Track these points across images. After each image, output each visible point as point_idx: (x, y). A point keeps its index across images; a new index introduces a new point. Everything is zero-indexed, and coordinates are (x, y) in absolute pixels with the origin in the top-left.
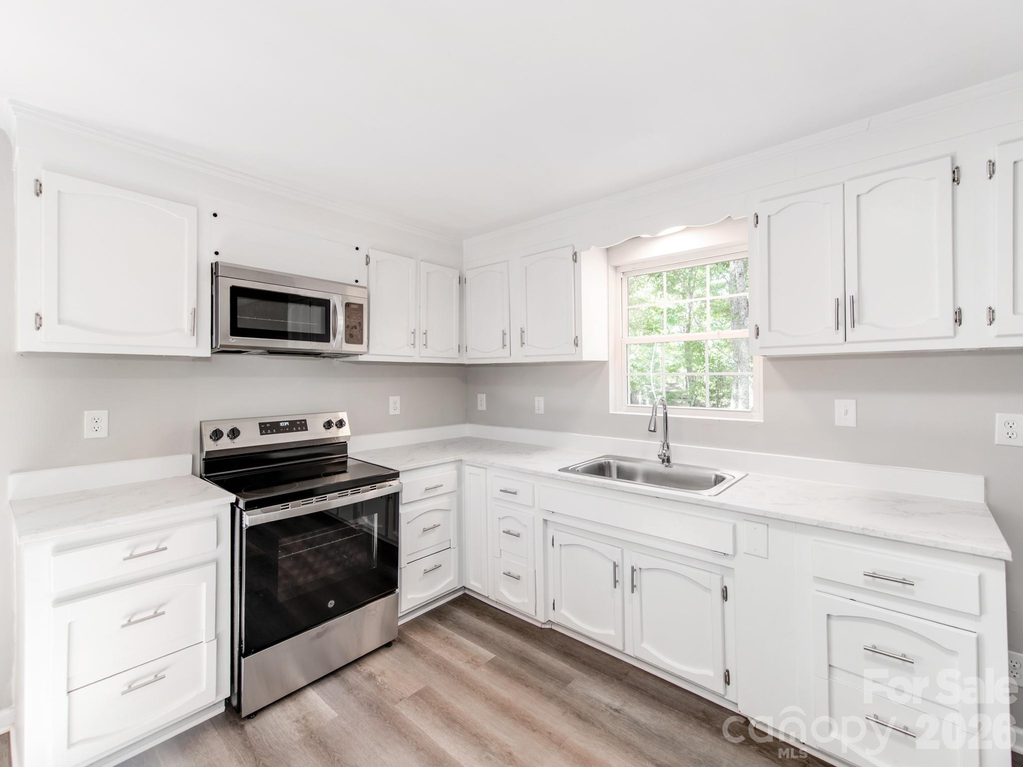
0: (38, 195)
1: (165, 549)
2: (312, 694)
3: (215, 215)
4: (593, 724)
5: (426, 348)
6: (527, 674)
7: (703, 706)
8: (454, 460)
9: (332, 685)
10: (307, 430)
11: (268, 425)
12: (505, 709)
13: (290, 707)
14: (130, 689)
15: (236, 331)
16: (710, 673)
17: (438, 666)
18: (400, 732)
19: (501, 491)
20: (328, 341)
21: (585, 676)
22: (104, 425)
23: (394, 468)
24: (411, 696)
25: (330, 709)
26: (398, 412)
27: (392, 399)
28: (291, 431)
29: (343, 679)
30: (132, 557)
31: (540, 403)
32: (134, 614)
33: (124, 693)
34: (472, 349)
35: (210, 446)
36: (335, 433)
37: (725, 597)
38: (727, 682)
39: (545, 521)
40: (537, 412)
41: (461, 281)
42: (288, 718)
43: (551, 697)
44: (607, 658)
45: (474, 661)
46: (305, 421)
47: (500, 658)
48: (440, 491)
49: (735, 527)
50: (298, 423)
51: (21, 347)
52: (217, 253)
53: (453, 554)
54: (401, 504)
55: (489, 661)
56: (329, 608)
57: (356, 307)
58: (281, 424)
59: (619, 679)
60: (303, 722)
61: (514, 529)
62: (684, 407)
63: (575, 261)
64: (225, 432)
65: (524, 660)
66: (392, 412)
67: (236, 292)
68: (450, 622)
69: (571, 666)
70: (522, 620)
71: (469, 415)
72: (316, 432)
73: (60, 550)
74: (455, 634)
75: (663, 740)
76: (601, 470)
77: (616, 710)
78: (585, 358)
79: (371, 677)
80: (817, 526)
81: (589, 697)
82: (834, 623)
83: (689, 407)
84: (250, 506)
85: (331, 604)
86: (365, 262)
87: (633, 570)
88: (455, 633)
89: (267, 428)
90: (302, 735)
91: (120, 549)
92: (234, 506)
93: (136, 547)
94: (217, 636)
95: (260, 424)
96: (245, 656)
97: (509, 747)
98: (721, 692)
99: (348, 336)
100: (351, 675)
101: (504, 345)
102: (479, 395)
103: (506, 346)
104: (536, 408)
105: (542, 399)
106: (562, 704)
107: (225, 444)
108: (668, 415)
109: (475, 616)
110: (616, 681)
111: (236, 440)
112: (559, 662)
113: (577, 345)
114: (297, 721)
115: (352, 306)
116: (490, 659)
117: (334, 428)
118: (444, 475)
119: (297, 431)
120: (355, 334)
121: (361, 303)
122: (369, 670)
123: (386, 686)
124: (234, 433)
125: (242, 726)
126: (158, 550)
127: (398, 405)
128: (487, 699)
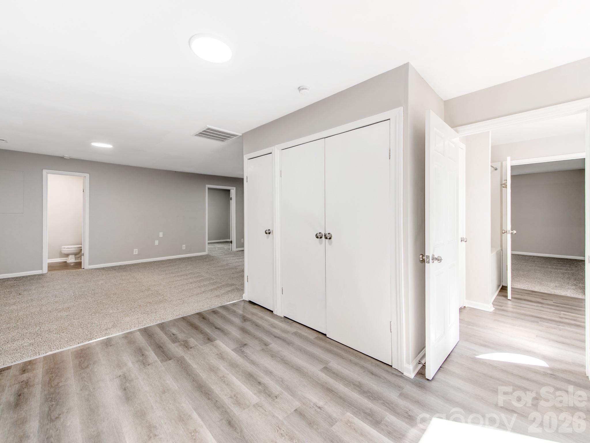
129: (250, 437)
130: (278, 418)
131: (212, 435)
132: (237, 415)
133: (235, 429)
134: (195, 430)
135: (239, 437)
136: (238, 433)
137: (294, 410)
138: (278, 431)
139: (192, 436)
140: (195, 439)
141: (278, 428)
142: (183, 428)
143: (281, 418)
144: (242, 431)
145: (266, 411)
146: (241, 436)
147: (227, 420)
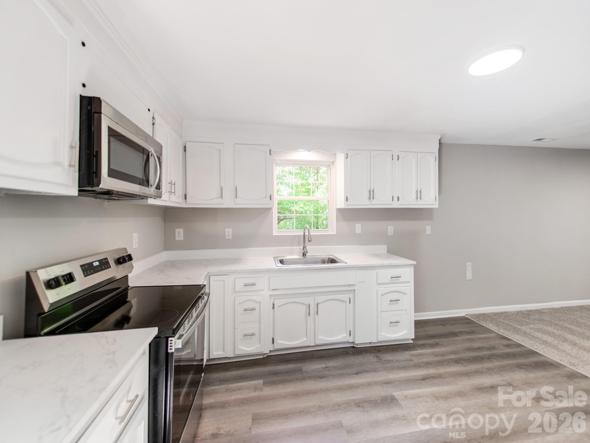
6: (285, 378)
7: (342, 350)
24: (252, 423)
40: (227, 238)
44: (301, 353)
45: (256, 389)
47: (265, 380)
74: (229, 385)
77: (326, 368)
81: (314, 370)
88: (227, 384)
97: (316, 405)
104: (226, 235)
105: (230, 230)
106: (310, 378)
109: (225, 371)
112: (288, 365)
116: (262, 383)
122: (208, 434)
123: (232, 431)
128: (285, 397)
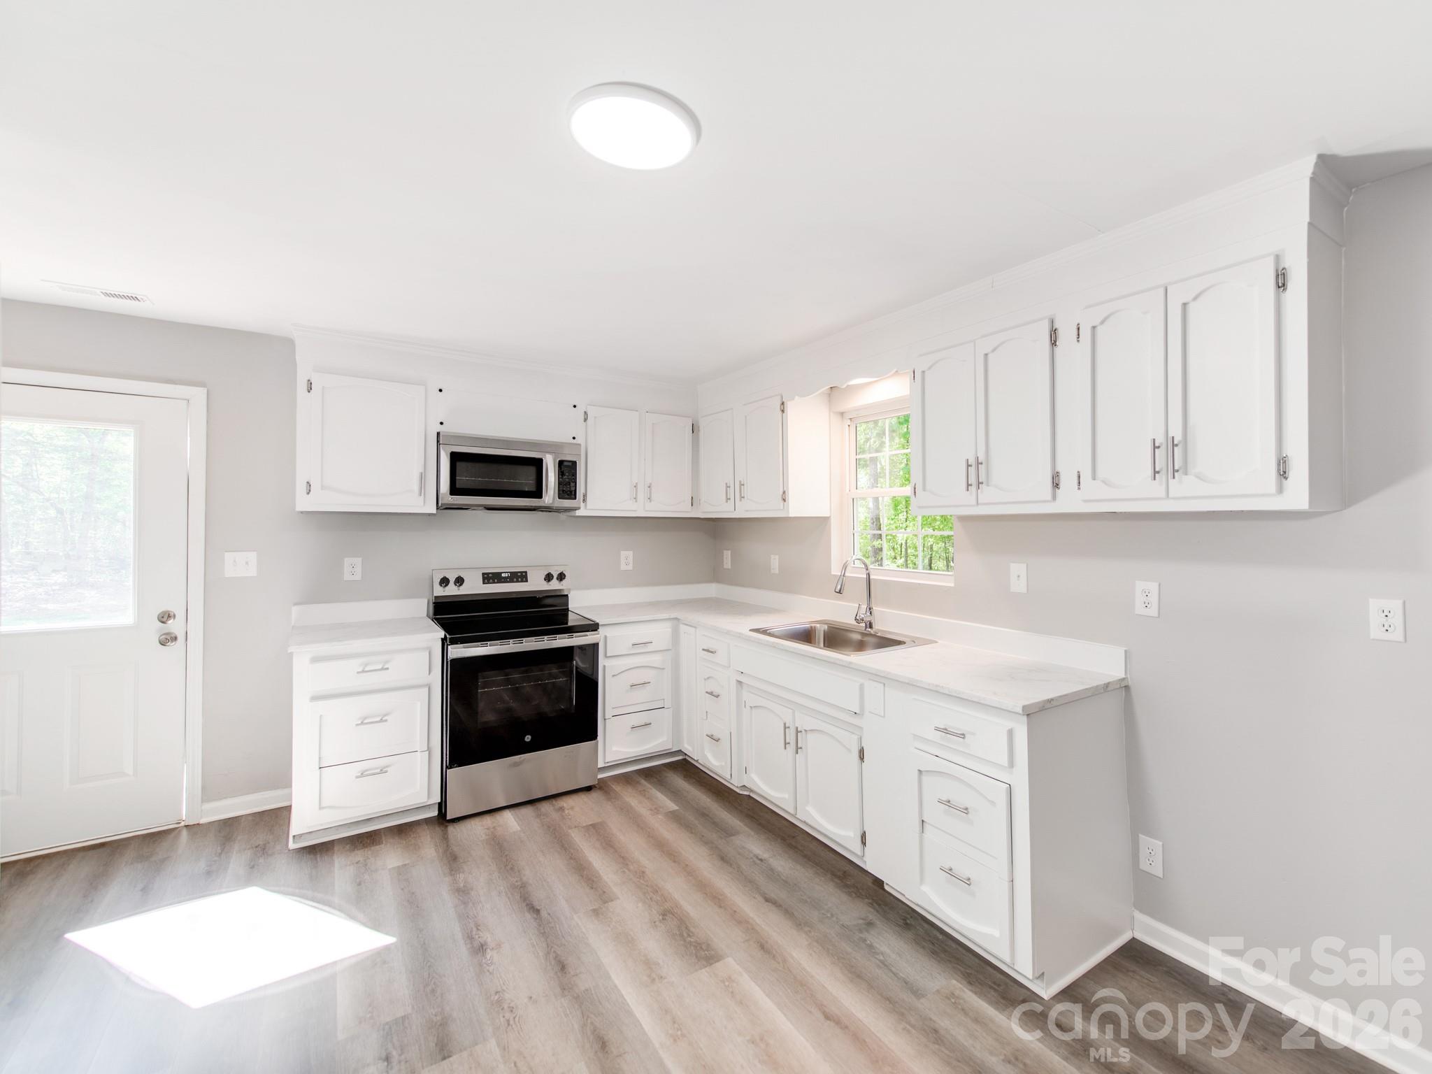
0: (309, 392)
1: (388, 669)
2: (508, 816)
3: (441, 390)
4: (731, 865)
5: (650, 501)
8: (667, 617)
9: (527, 811)
10: (527, 581)
11: (490, 575)
12: (661, 846)
13: (488, 821)
14: (362, 775)
15: (454, 490)
16: (851, 834)
17: (622, 809)
18: (563, 846)
19: (703, 650)
20: (541, 497)
21: (753, 833)
22: (358, 570)
23: (593, 619)
25: (517, 825)
26: (630, 567)
27: (624, 554)
28: (512, 581)
29: (537, 808)
30: (363, 671)
31: (775, 562)
32: (365, 718)
33: (357, 777)
34: (705, 502)
35: (440, 591)
36: (554, 585)
37: (862, 758)
38: (864, 843)
39: (740, 682)
41: (694, 429)
42: (482, 826)
43: (706, 842)
46: (526, 572)
48: (650, 648)
49: (862, 687)
50: (519, 574)
51: (299, 508)
52: (442, 423)
53: (667, 714)
54: (606, 656)
55: (670, 812)
56: (526, 742)
57: (570, 464)
58: (503, 575)
59: (783, 839)
60: (492, 830)
61: (717, 691)
62: (901, 569)
63: (783, 411)
64: (452, 580)
65: (704, 814)
66: (623, 567)
67: (456, 458)
68: (655, 780)
69: (746, 825)
70: (724, 784)
71: (716, 575)
72: (536, 584)
73: (315, 660)
75: (786, 883)
76: (806, 636)
78: (791, 515)
79: (562, 809)
80: (908, 684)
82: (925, 778)
83: (905, 570)
84: (453, 642)
85: (528, 738)
86: (583, 418)
87: (797, 732)
89: (489, 578)
90: (487, 837)
91: (355, 664)
92: (444, 640)
93: (366, 665)
94: (429, 750)
95: (483, 574)
96: (451, 768)
98: (859, 853)
99: (561, 492)
100: (545, 807)
101: (728, 499)
102: (725, 552)
103: (730, 499)
107: (452, 590)
108: (871, 577)
110: (779, 840)
111: (461, 588)
113: (784, 500)
114: (488, 829)
115: (565, 464)
117: (555, 581)
118: (658, 633)
119: (518, 581)
120: (568, 488)
121: (574, 460)
124: (460, 581)
125: (447, 826)
126: (383, 669)
127: (631, 559)
129: (571, 1013)
130: (498, 1045)
131: (641, 1025)
132: (583, 1063)
133: (595, 1031)
134: (675, 1040)
135: (592, 1016)
136: (592, 1023)
137: (451, 1059)
138: (514, 1018)
139: (681, 1029)
140: (674, 1022)
141: (511, 1022)
142: (701, 1049)
143: (492, 1043)
144: (584, 1026)
145: (513, 1065)
146: (588, 1017)
147: (607, 1052)
